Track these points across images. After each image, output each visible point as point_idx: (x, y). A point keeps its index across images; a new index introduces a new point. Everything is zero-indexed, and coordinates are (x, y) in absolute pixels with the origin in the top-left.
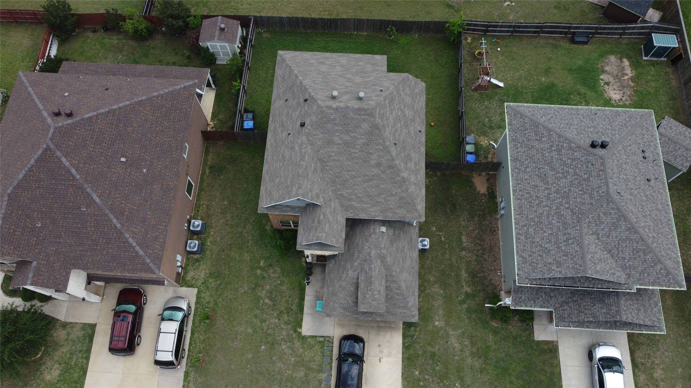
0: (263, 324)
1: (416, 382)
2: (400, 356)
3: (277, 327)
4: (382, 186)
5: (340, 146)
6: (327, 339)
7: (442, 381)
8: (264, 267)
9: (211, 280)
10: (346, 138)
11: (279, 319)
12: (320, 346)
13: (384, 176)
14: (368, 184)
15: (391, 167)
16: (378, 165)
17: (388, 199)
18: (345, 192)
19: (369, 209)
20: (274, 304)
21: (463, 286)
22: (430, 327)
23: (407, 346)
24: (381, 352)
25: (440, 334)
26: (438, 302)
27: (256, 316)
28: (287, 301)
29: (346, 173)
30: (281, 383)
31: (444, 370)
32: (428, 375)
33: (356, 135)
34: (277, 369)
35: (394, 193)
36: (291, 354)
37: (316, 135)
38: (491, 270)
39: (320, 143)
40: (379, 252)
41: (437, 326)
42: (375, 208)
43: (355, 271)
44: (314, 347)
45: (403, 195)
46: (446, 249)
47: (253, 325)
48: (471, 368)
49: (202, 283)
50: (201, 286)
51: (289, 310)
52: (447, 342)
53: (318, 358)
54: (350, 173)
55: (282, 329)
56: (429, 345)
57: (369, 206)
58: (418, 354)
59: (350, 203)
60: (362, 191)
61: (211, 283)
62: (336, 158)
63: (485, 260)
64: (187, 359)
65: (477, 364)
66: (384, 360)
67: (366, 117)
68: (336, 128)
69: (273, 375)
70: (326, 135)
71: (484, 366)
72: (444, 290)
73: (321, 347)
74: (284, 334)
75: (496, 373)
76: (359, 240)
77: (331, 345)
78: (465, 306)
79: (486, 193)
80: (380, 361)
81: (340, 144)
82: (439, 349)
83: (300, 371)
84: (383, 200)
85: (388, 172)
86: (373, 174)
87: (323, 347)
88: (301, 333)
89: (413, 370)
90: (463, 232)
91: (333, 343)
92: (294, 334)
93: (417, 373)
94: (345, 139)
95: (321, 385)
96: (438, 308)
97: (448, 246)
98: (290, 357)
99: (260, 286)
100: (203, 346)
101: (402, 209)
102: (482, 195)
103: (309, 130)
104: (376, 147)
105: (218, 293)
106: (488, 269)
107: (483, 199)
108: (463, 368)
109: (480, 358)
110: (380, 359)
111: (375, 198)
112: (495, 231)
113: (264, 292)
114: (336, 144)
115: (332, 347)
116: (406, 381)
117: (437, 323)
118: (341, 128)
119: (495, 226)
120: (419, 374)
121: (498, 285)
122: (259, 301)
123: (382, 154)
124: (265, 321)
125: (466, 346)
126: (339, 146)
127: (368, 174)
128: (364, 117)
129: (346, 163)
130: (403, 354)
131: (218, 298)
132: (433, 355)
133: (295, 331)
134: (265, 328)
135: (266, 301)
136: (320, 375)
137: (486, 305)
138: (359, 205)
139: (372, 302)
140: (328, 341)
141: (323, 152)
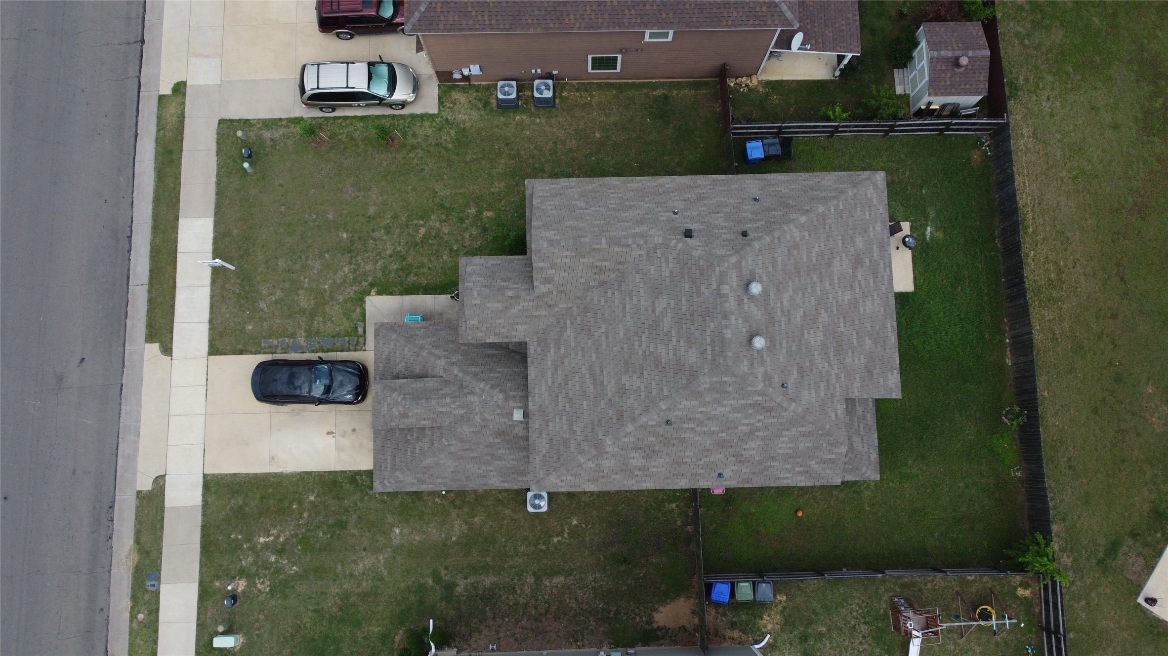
0: (383, 231)
1: (297, 496)
2: (338, 468)
3: (379, 254)
6: (361, 339)
8: (481, 219)
11: (391, 256)
12: (349, 330)
14: (587, 376)
15: (620, 417)
16: (622, 392)
17: (564, 417)
18: (569, 332)
19: (543, 382)
20: (416, 244)
21: (466, 578)
22: (390, 519)
23: (355, 479)
24: (344, 435)
25: (378, 537)
26: (434, 533)
28: (422, 265)
31: (317, 546)
32: (309, 516)
34: (310, 262)
35: (575, 428)
36: (335, 282)
38: (498, 632)
40: (477, 410)
41: (391, 531)
43: (445, 370)
44: (348, 319)
47: (382, 214)
48: (322, 593)
49: (447, 119)
50: (442, 117)
51: (406, 270)
52: (365, 549)
53: (330, 328)
55: (376, 263)
56: (359, 517)
58: (343, 499)
59: (552, 346)
61: (448, 133)
66: (331, 440)
67: (709, 357)
69: (301, 258)
71: (327, 616)
72: (457, 543)
74: (368, 268)
77: (351, 348)
78: (430, 582)
79: (655, 626)
80: (328, 433)
82: (353, 536)
87: (348, 334)
88: (369, 295)
89: (316, 491)
90: (572, 578)
91: (355, 350)
92: (366, 284)
93: (312, 498)
95: (288, 337)
96: (424, 533)
97: (542, 550)
98: (330, 281)
99: (447, 215)
100: (344, 139)
101: (548, 446)
102: (651, 617)
105: (432, 149)
106: (500, 626)
107: (641, 618)
108: (322, 579)
109: (341, 609)
110: (333, 433)
113: (438, 225)
115: (349, 350)
116: (298, 481)
117: (397, 531)
121: (470, 645)
122: (422, 217)
123: (643, 397)
125: (359, 585)
128: (709, 351)
130: (342, 472)
131: (423, 150)
132: (342, 525)
133: (372, 285)
134: (376, 235)
135: (423, 231)
136: (303, 334)
137: (431, 621)
138: (549, 363)
139: (386, 404)
140: (358, 342)
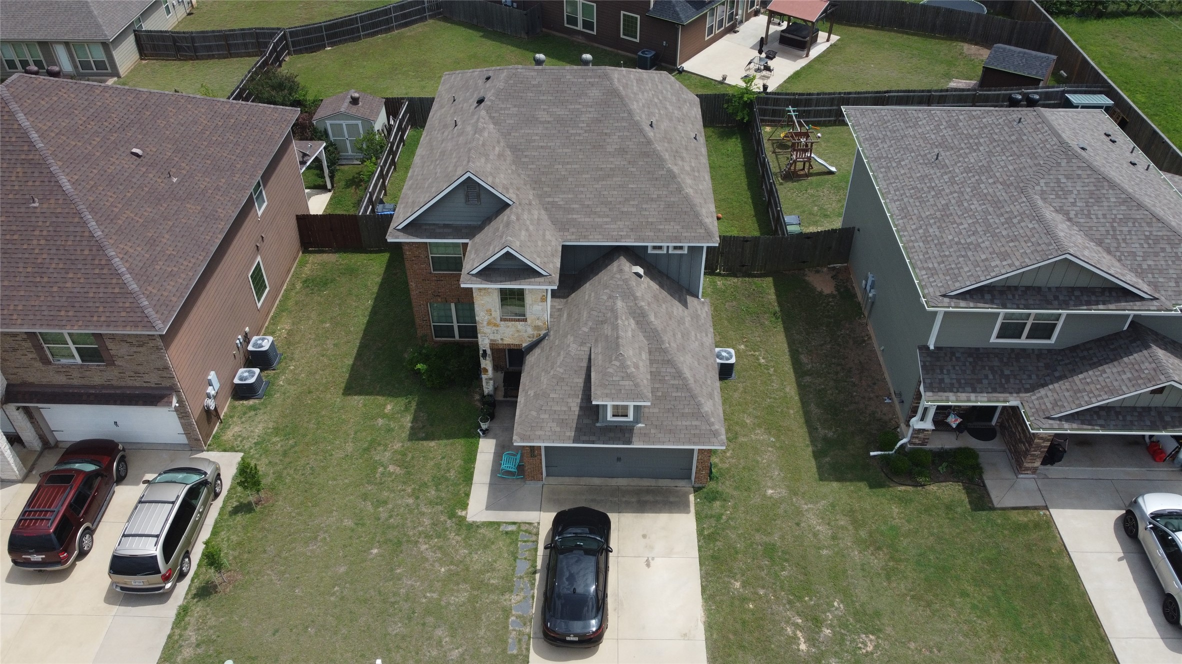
0: (381, 509)
1: (737, 603)
2: (696, 554)
3: (411, 511)
4: (630, 186)
5: (549, 125)
6: (524, 527)
7: (800, 599)
8: (393, 414)
9: (275, 439)
10: (560, 111)
11: (417, 498)
12: (508, 541)
13: (634, 170)
14: (604, 183)
15: (646, 154)
16: (622, 151)
17: (644, 206)
18: (559, 199)
19: (607, 226)
20: (409, 473)
21: (817, 429)
22: (756, 500)
23: (709, 535)
24: (651, 548)
25: (781, 511)
26: (768, 456)
27: (365, 497)
28: (438, 466)
29: (561, 166)
30: (410, 619)
31: (801, 577)
32: (763, 587)
33: (577, 106)
34: (403, 591)
35: (655, 196)
36: (439, 560)
37: (505, 109)
38: (870, 399)
39: (512, 122)
40: (632, 304)
41: (771, 497)
42: (619, 223)
43: (582, 344)
44: (493, 543)
45: (672, 199)
46: (771, 375)
47: (357, 511)
48: (863, 570)
49: (255, 443)
50: (251, 448)
51: (438, 481)
52: (798, 524)
53: (502, 565)
54: (569, 166)
55: (423, 514)
56: (758, 531)
57: (608, 220)
58: (735, 548)
59: (570, 216)
60: (592, 196)
61: (274, 444)
62: (541, 144)
63: (854, 385)
64: (192, 580)
65: (877, 562)
66: (657, 563)
67: (596, 80)
68: (541, 98)
69: (393, 603)
70: (523, 110)
71: (891, 564)
72: (778, 437)
73: (511, 543)
74: (427, 521)
75: (922, 576)
76: (590, 295)
77: (534, 538)
78: (828, 459)
79: (835, 293)
80: (648, 565)
81: (549, 122)
82: (782, 538)
83: (458, 591)
84: (635, 209)
85: (640, 163)
86: (613, 166)
87: (514, 542)
88: (465, 518)
89: (726, 579)
91: (537, 534)
92: (449, 521)
93: (738, 585)
94: (558, 113)
95: (508, 617)
96: (769, 466)
97: (775, 371)
98: (437, 564)
99: (379, 445)
100: (236, 553)
101: (672, 223)
102: (828, 296)
103: (492, 101)
104: (617, 125)
105: (287, 460)
106: (864, 398)
107: (830, 302)
108: (845, 571)
109: (879, 548)
110: (648, 560)
111: (617, 206)
112: (864, 341)
113: (388, 454)
114: (541, 122)
115: (537, 541)
116: (715, 602)
117: (770, 492)
118: (549, 98)
119: (863, 334)
120: (744, 586)
121: (891, 419)
122: (374, 469)
123: (628, 134)
124: (385, 503)
125: (843, 528)
126: (545, 125)
127: (604, 166)
128: (592, 80)
129: (561, 151)
130: (699, 550)
131: (285, 468)
132: (770, 550)
133: (452, 515)
134: (384, 516)
135: (391, 468)
136: (507, 597)
137: (872, 454)
138: (587, 220)
139: (621, 383)
140: (526, 531)
141: (517, 134)
